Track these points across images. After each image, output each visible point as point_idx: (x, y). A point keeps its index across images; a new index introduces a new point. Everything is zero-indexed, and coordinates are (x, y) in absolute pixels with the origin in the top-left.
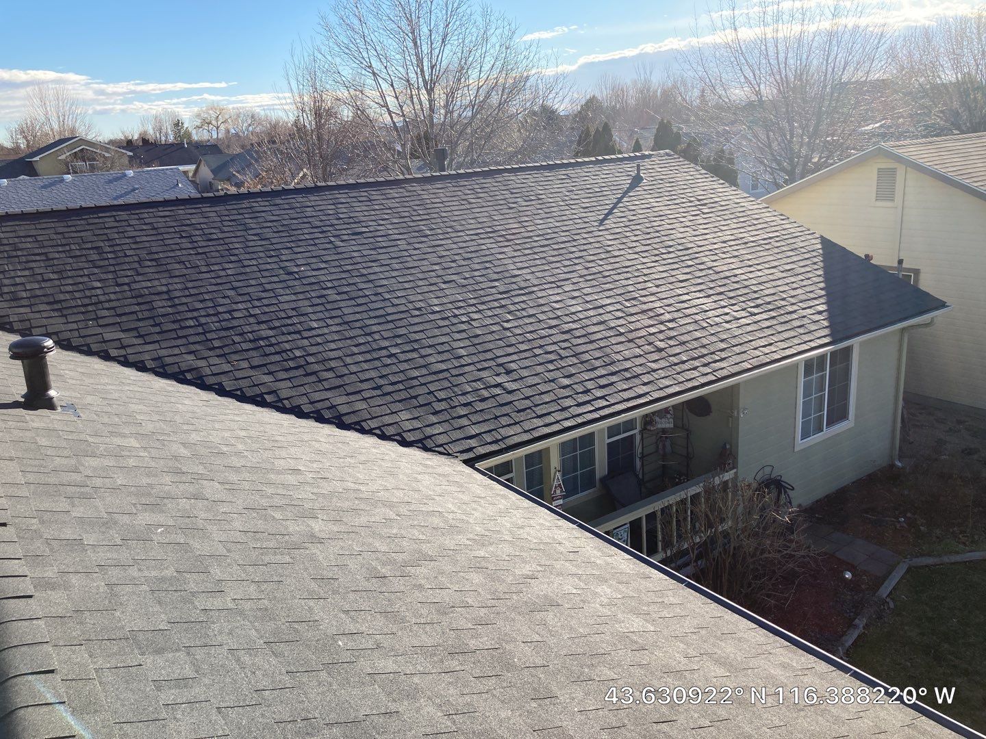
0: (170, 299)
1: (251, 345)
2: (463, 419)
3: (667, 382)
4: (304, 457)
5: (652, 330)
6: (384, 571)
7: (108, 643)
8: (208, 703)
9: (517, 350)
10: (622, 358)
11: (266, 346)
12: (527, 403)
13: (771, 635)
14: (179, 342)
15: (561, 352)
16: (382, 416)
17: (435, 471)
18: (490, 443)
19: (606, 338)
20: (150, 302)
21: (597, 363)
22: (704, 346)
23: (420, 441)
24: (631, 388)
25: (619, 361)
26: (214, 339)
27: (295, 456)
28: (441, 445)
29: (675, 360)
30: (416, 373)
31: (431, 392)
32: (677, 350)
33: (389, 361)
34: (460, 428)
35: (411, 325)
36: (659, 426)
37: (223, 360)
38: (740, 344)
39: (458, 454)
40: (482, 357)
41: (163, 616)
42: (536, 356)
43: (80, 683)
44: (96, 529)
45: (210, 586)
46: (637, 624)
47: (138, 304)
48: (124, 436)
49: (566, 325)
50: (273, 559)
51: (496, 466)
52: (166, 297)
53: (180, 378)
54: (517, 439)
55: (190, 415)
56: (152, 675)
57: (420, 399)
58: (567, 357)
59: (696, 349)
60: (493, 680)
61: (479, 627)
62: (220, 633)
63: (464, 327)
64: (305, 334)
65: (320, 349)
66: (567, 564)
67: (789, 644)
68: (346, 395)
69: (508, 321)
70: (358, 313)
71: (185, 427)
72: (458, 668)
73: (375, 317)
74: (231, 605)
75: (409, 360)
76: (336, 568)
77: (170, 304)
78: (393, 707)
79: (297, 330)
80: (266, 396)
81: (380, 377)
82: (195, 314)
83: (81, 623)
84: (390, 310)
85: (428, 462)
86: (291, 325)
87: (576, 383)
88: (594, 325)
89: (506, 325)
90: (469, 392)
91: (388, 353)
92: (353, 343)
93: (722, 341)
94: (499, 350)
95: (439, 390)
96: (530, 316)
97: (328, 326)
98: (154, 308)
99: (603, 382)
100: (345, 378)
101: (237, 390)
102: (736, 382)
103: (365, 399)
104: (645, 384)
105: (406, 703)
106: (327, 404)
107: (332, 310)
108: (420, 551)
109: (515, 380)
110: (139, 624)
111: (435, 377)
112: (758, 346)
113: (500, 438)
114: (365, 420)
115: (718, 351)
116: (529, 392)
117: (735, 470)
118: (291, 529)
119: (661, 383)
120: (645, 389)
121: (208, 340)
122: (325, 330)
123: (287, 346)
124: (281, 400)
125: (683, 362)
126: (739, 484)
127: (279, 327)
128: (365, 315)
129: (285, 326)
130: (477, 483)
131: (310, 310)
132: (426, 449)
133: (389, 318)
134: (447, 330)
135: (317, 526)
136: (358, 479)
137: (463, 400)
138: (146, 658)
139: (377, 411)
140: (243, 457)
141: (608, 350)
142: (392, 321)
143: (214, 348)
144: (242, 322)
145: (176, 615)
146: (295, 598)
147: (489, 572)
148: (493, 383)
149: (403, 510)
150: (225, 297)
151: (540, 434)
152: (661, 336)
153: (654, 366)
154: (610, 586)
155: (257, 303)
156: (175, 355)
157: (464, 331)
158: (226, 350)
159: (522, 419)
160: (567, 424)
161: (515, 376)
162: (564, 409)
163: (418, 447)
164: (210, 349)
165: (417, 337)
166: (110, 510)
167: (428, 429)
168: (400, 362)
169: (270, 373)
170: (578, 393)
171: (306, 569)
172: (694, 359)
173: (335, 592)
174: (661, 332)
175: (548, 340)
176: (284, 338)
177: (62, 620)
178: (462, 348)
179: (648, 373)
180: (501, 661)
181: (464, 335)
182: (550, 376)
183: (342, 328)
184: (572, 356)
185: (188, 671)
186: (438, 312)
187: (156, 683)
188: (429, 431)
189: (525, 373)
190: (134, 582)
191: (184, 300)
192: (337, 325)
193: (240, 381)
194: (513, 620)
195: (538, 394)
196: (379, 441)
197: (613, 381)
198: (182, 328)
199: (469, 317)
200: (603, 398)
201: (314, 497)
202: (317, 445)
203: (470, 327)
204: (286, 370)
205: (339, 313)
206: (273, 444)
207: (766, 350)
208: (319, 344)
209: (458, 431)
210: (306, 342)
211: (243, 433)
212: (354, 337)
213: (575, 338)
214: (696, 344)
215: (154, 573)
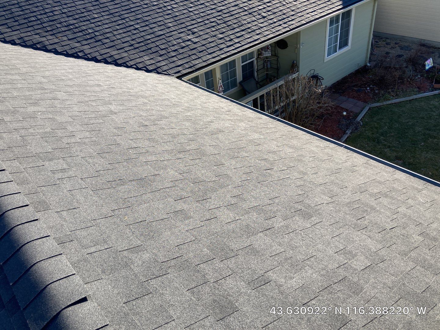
0: (20, 7)
1: (66, 29)
2: (174, 58)
3: (267, 33)
4: (102, 79)
5: (260, 8)
6: (146, 123)
7: (27, 158)
8: (76, 177)
9: (196, 22)
10: (246, 23)
11: (74, 28)
12: (204, 48)
13: (312, 136)
14: (30, 29)
15: (218, 21)
16: (135, 59)
17: (164, 82)
18: (188, 68)
19: (239, 13)
20: (10, 9)
21: (235, 26)
22: (284, 14)
23: (155, 69)
24: (251, 37)
25: (245, 24)
26: (47, 27)
27: (97, 79)
28: (165, 71)
29: (271, 22)
30: (149, 37)
31: (157, 46)
32: (272, 17)
33: (135, 32)
34: (173, 62)
35: (143, 13)
36: (265, 56)
37: (53, 37)
38: (301, 12)
39: (174, 74)
40: (180, 26)
41: (49, 147)
42: (206, 24)
43: (18, 174)
44: (9, 114)
45: (68, 134)
46: (256, 136)
47: (4, 11)
48: (13, 75)
49: (219, 8)
50: (95, 121)
51: (192, 79)
52: (17, 6)
53: (34, 47)
54: (200, 65)
55: (43, 64)
56: (49, 169)
57: (152, 49)
58: (221, 24)
59: (280, 15)
60: (198, 160)
61: (190, 142)
62: (77, 151)
63: (170, 12)
64: (93, 21)
65: (101, 28)
66: (226, 116)
67: (319, 138)
68: (117, 50)
69: (191, 7)
70: (116, 8)
71: (42, 69)
72: (183, 157)
73: (125, 10)
74: (79, 141)
75: (145, 30)
76: (124, 124)
77: (21, 10)
78: (157, 173)
79: (87, 19)
80: (78, 53)
81: (132, 40)
82: (35, 14)
83: (12, 152)
84: (132, 6)
85: (160, 79)
86: (84, 17)
87: (226, 36)
88: (233, 7)
89: (190, 10)
90: (176, 44)
91: (134, 28)
92: (116, 24)
93: (293, 11)
94: (188, 23)
95: (161, 44)
96: (201, 4)
97: (103, 16)
98: (13, 13)
99: (238, 35)
100: (115, 42)
101: (64, 51)
102: (299, 30)
103: (126, 51)
104: (258, 34)
105: (162, 171)
106: (108, 55)
107: (103, 7)
108: (161, 115)
109: (197, 37)
110: (39, 150)
111: (158, 38)
112: (309, 12)
113: (192, 65)
114: (128, 62)
115: (290, 16)
116: (204, 42)
117: (298, 73)
118: (101, 109)
119: (265, 33)
120: (258, 37)
121: (44, 27)
122: (102, 18)
123: (84, 28)
124: (86, 55)
125: (275, 23)
126: (300, 78)
127: (78, 18)
128: (120, 9)
129: (81, 17)
130: (183, 86)
131: (92, 8)
132: (158, 73)
133: (132, 10)
134: (161, 14)
135: (113, 108)
136: (128, 87)
137: (173, 48)
138: (46, 163)
139: (132, 57)
140: (73, 81)
141: (240, 19)
142: (134, 12)
143: (48, 31)
144: (59, 17)
145: (55, 146)
146: (108, 136)
147: (193, 121)
148: (187, 39)
149: (152, 99)
150: (48, 4)
151: (211, 62)
152: (264, 10)
153: (262, 25)
154: (245, 123)
155: (65, 6)
156: (29, 36)
157: (170, 14)
158: (54, 32)
159: (202, 56)
160: (223, 56)
161: (196, 35)
162: (221, 49)
163: (154, 72)
164: (46, 32)
165: (147, 18)
166: (14, 106)
167: (158, 63)
168: (141, 32)
169: (78, 42)
170: (227, 41)
171: (111, 125)
172: (280, 20)
173: (125, 133)
174: (264, 8)
175: (211, 16)
176: (82, 24)
177: (3, 151)
178: (170, 23)
179: (259, 29)
180: (201, 153)
181: (170, 16)
182: (213, 34)
183: (110, 17)
184: (223, 23)
185: (65, 166)
186: (156, 5)
187: (52, 172)
188: (159, 65)
189: (201, 33)
190: (32, 134)
191: (27, 7)
192: (107, 15)
193: (64, 47)
194: (205, 138)
195: (208, 43)
196: (136, 71)
197: (243, 34)
198: (30, 22)
199: (172, 7)
200: (238, 42)
201: (109, 96)
202: (107, 74)
203: (173, 12)
204: (86, 40)
205: (106, 9)
206: (86, 74)
207: (312, 14)
208: (100, 26)
209: (172, 64)
210: (93, 25)
211: (71, 71)
212: (116, 21)
213: (224, 14)
214: (280, 13)
215: (41, 131)
